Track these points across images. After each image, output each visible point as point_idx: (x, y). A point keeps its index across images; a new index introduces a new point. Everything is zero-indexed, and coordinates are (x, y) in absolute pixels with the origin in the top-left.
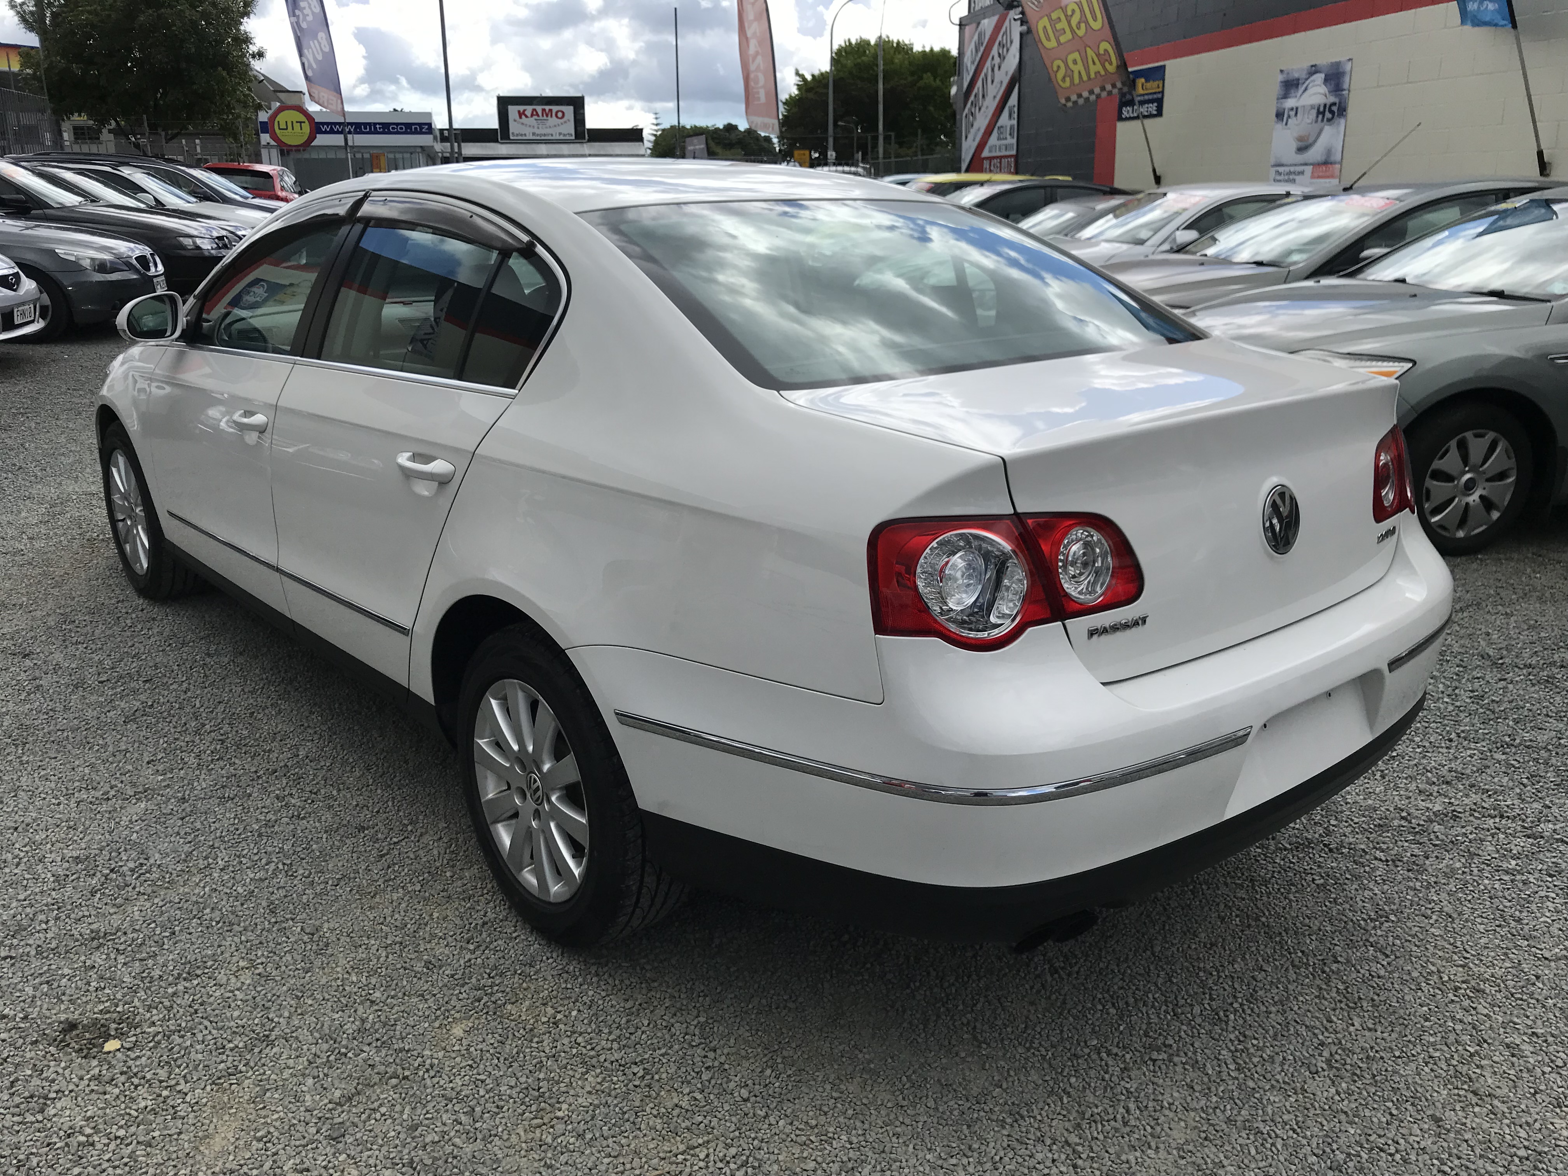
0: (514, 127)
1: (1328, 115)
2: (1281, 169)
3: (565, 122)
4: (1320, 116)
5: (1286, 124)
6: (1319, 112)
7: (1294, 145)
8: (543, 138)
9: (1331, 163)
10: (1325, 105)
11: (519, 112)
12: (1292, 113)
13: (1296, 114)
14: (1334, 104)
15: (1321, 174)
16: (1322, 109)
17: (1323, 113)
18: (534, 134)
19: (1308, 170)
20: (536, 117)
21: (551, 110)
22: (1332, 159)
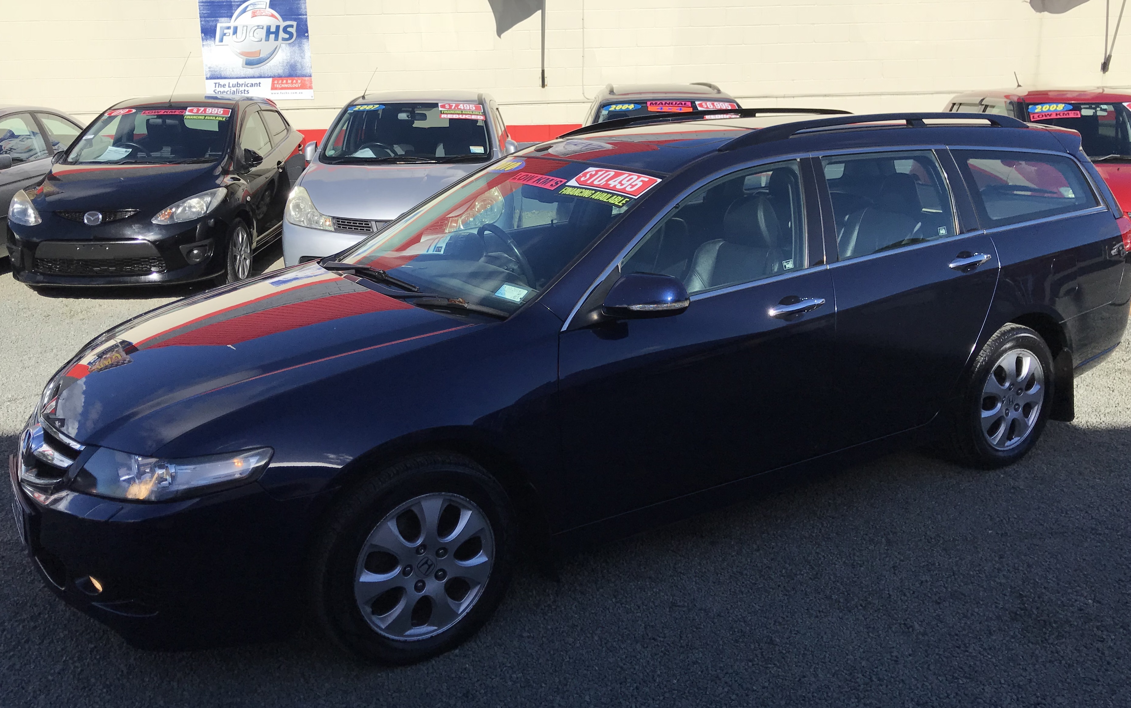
1: (282, 34)
2: (222, 82)
4: (272, 36)
5: (221, 40)
6: (269, 32)
7: (240, 61)
9: (299, 76)
10: (278, 27)
12: (231, 31)
13: (235, 32)
14: (292, 26)
15: (286, 86)
16: (273, 29)
17: (277, 33)
19: (267, 83)
22: (299, 72)
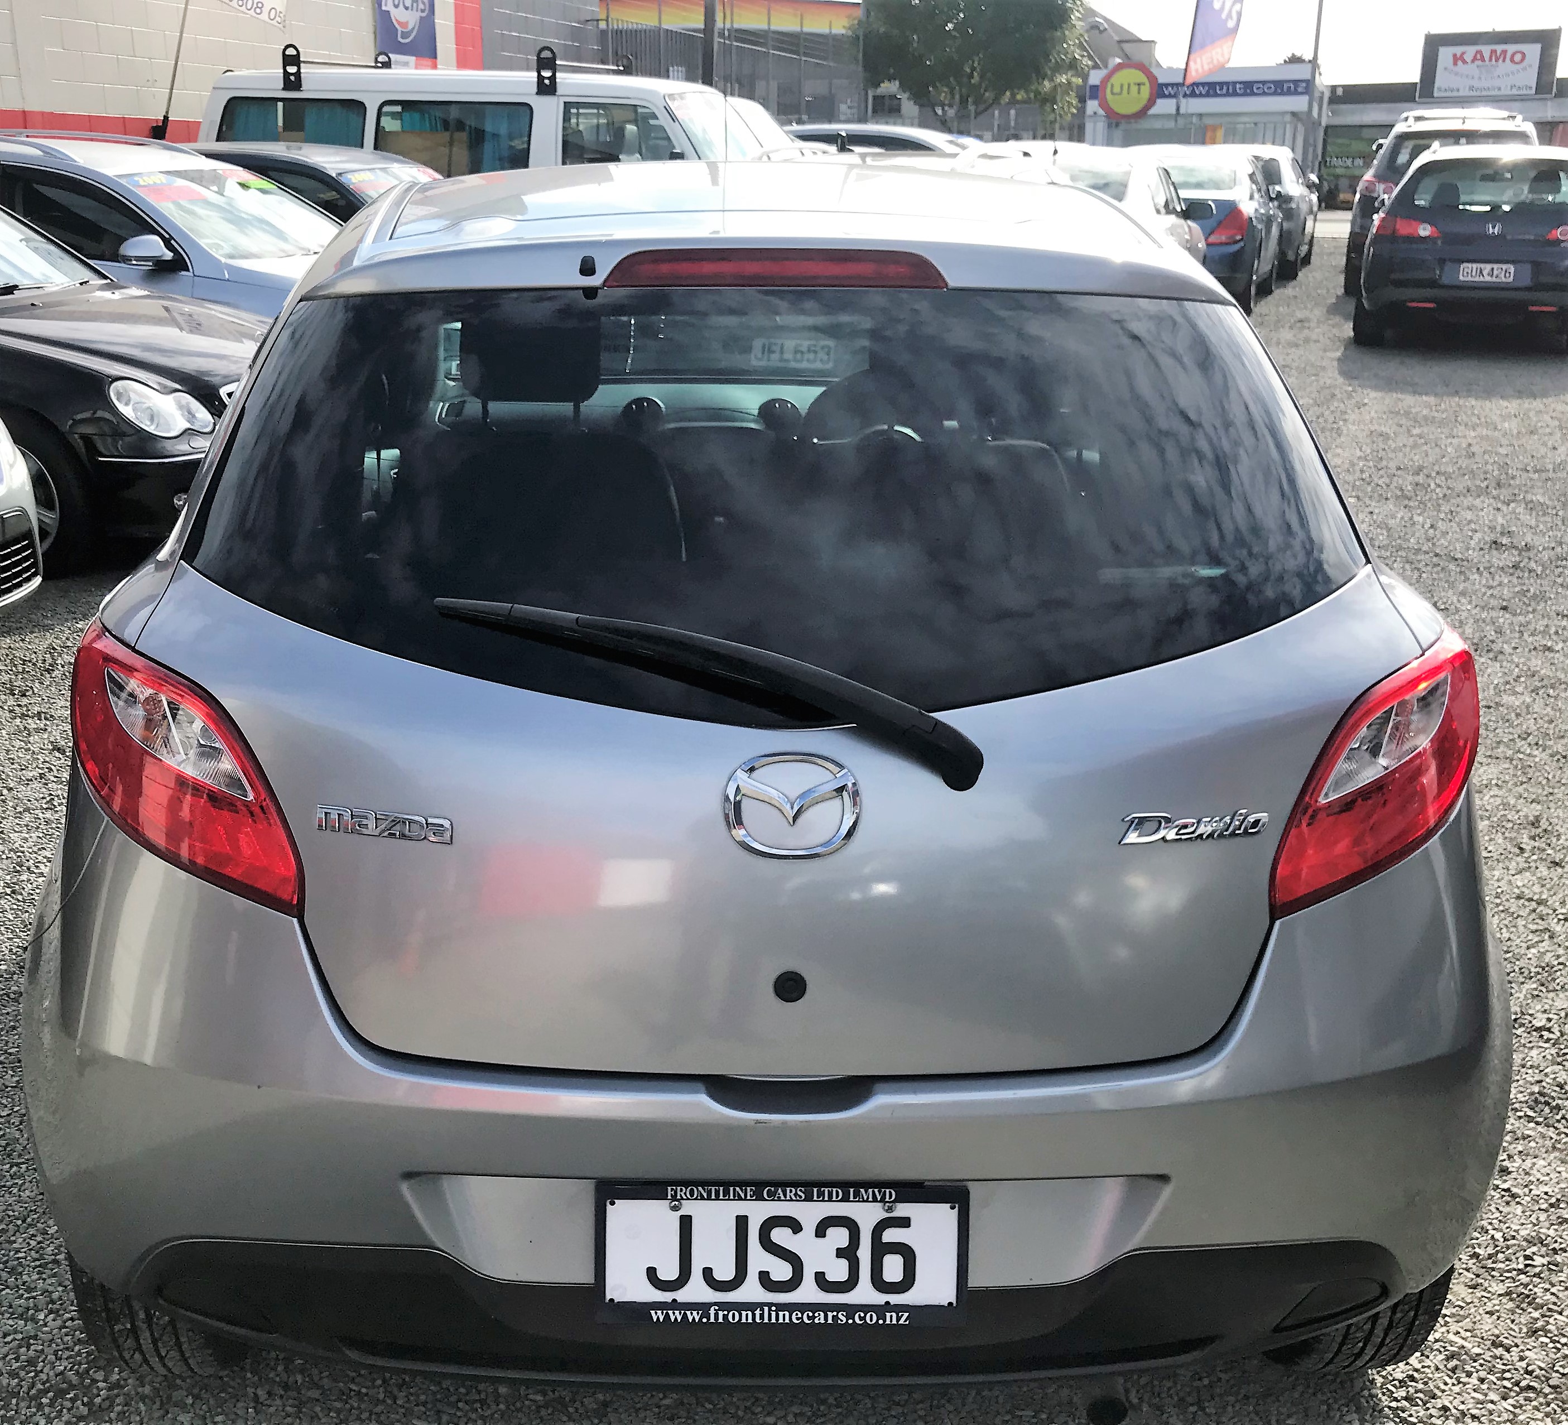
0: (1442, 80)
3: (1524, 69)
8: (1484, 93)
11: (1455, 56)
18: (1471, 88)
20: (1479, 63)
21: (1504, 52)
